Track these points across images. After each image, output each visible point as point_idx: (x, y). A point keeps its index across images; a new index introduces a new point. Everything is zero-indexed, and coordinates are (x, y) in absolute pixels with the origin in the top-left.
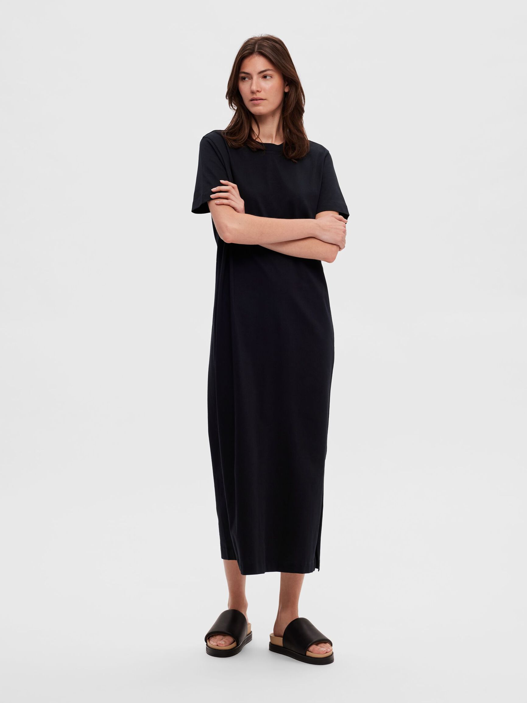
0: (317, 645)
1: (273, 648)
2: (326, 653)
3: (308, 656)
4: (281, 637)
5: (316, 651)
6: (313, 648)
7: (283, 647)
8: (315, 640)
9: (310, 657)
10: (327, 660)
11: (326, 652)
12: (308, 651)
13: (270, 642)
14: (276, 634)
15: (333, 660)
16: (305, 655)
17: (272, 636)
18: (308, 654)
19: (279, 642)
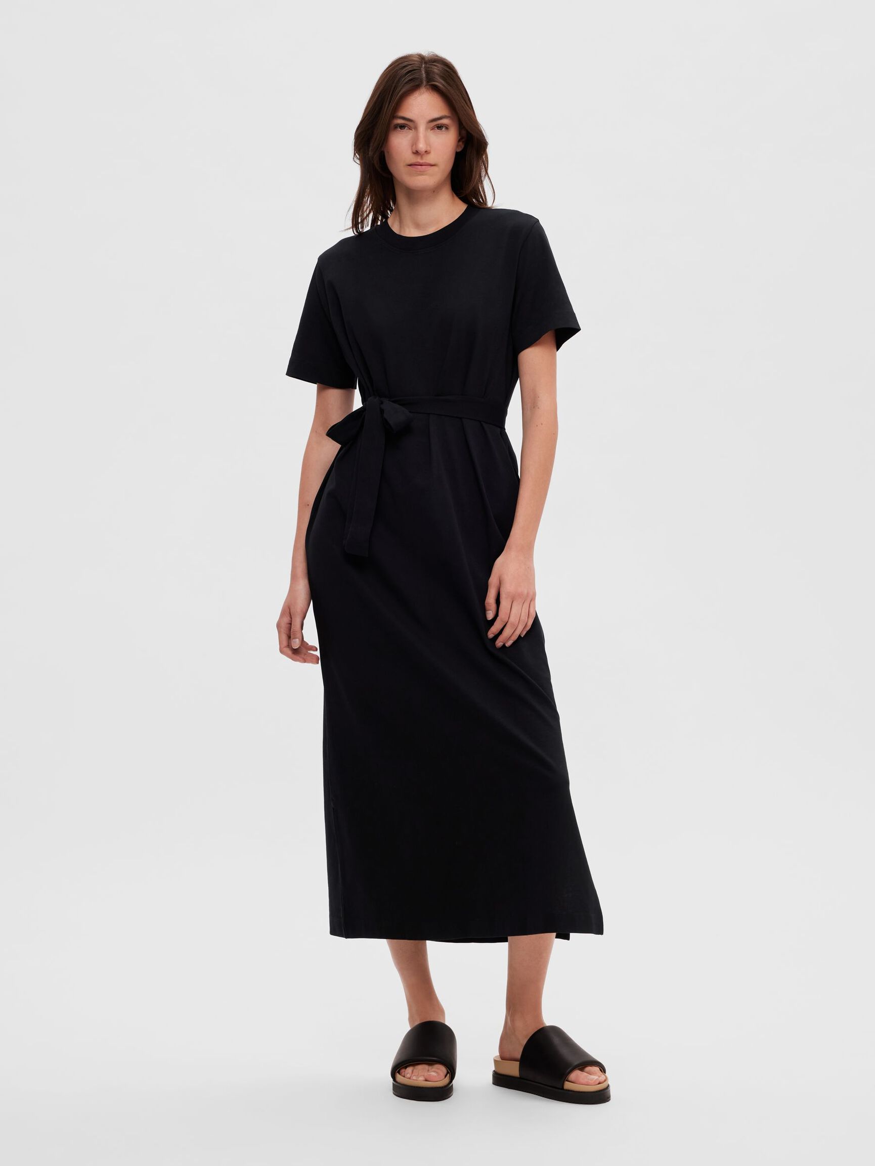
0: (582, 1070)
1: (501, 1080)
2: (599, 1084)
3: (566, 1090)
4: (515, 1060)
5: (581, 1080)
6: (575, 1075)
7: (520, 1078)
8: (576, 1063)
9: (571, 1091)
10: (600, 1097)
11: (598, 1082)
12: (567, 1081)
13: (494, 1071)
14: (504, 1057)
15: (610, 1097)
16: (563, 1089)
17: (498, 1060)
18: (568, 1086)
19: (513, 1069)
